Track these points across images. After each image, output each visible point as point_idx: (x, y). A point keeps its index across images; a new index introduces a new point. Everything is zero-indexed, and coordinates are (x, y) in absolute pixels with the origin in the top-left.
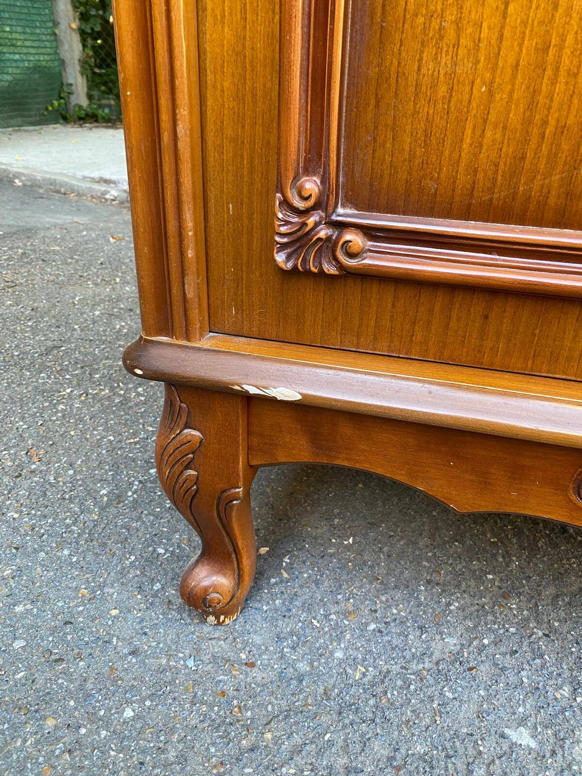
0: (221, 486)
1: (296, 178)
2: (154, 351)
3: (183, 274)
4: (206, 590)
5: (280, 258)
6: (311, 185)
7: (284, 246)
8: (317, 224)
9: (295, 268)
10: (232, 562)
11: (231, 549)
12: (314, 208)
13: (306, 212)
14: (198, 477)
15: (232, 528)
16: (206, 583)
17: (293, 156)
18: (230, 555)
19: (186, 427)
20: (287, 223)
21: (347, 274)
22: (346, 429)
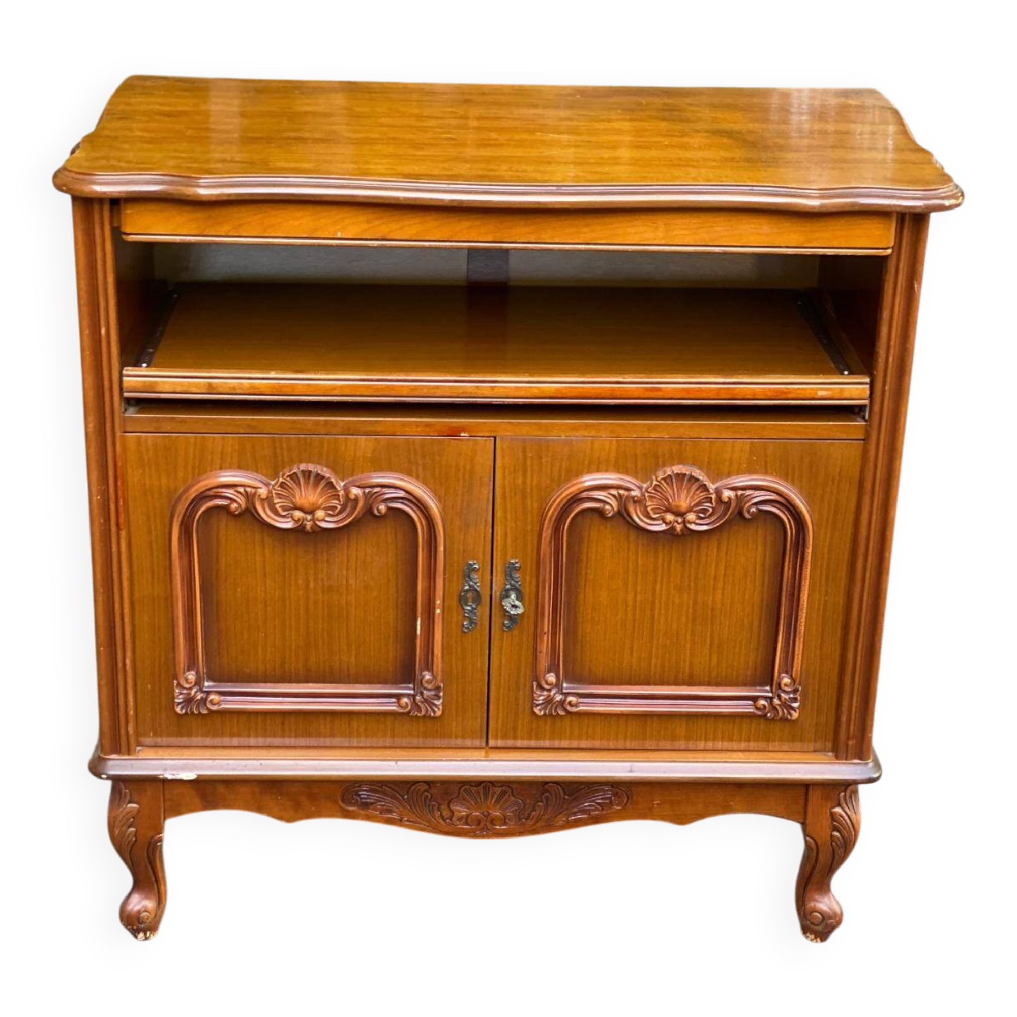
0: (150, 835)
1: (184, 673)
2: (110, 763)
3: (127, 722)
4: (139, 912)
5: (178, 710)
6: (191, 676)
7: (179, 704)
8: (196, 692)
9: (186, 713)
10: (153, 888)
11: (153, 879)
12: (194, 686)
13: (190, 689)
14: (136, 832)
15: (155, 865)
16: (137, 908)
17: (182, 666)
18: (153, 884)
19: (130, 802)
20: (181, 694)
21: (211, 712)
22: (221, 789)
